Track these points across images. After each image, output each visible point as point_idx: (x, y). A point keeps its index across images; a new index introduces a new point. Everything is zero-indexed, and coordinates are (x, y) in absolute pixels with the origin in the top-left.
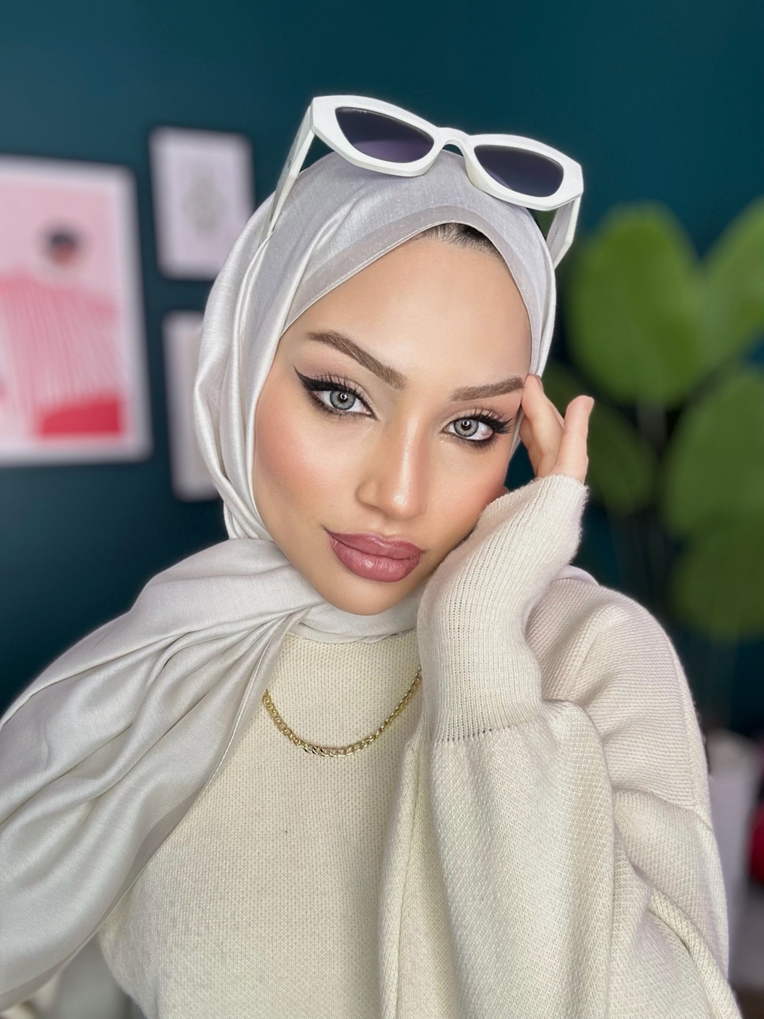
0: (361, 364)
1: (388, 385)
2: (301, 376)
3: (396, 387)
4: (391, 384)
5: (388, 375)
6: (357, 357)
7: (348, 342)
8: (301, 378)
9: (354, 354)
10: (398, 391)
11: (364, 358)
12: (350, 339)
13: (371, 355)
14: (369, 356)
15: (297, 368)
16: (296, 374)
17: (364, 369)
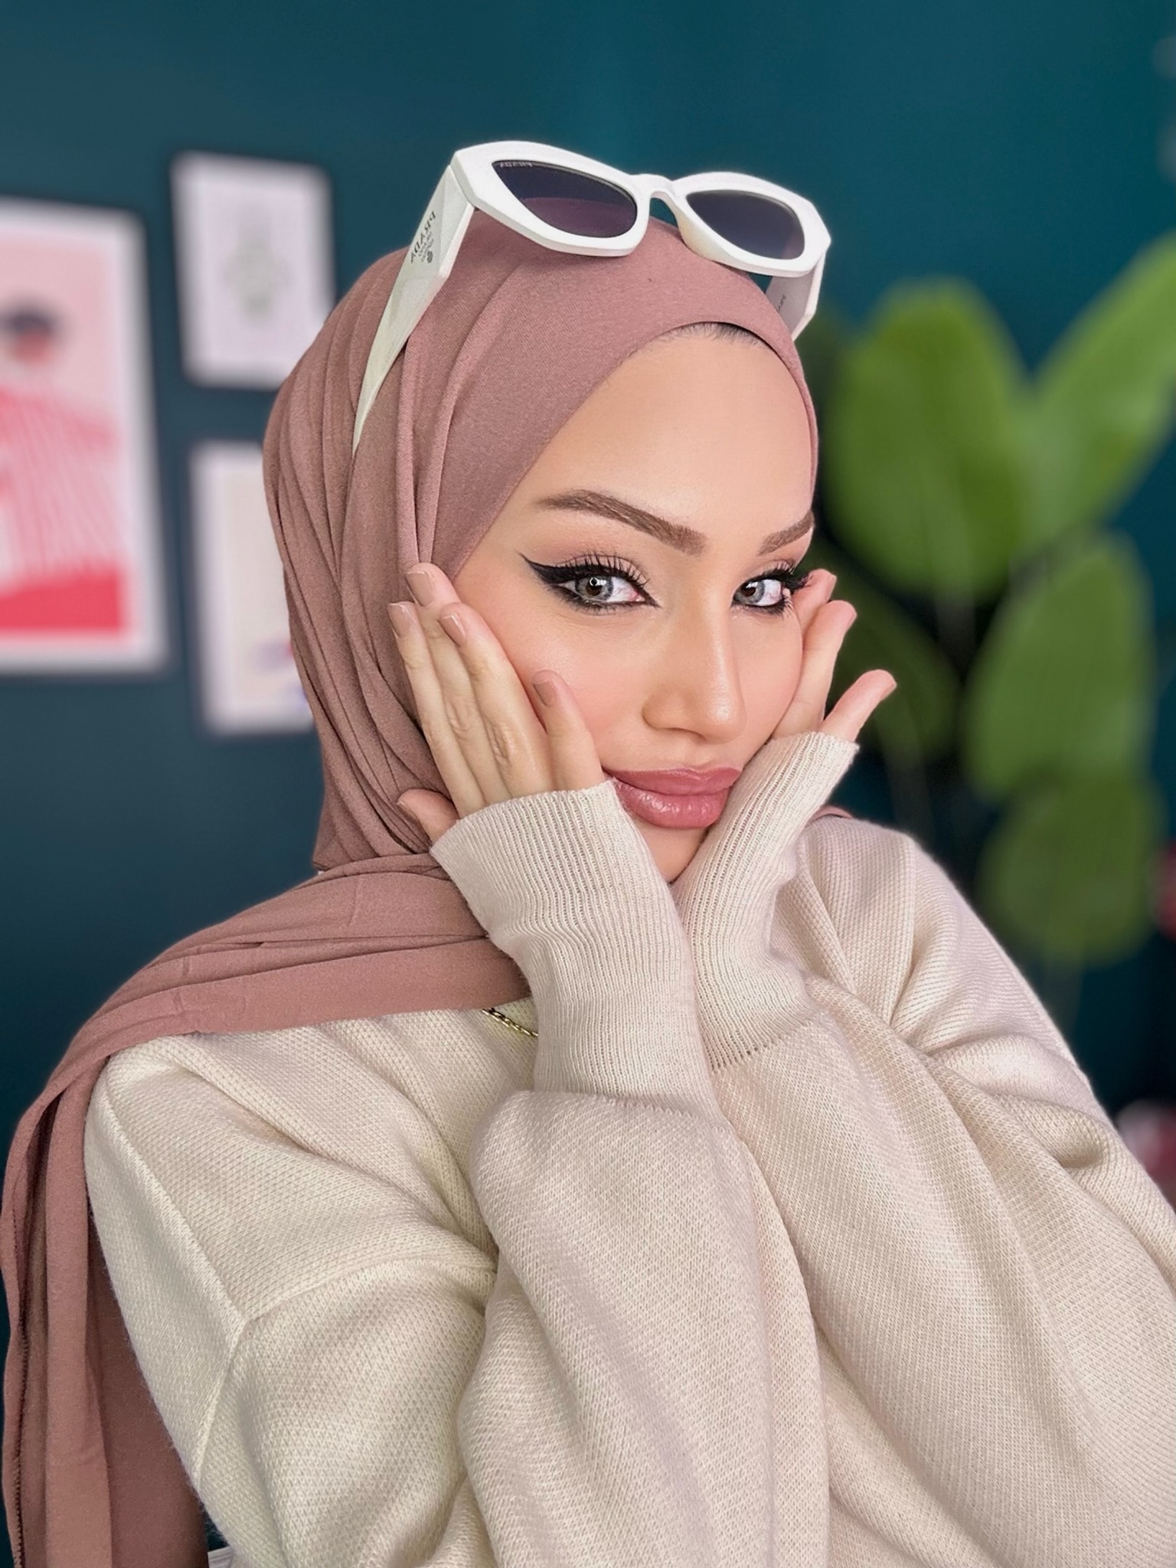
0: (638, 528)
1: (678, 552)
2: (536, 567)
3: (691, 554)
4: (683, 551)
5: (680, 537)
6: (632, 521)
7: (613, 501)
8: (536, 569)
9: (627, 518)
10: (692, 557)
11: (644, 521)
12: (616, 496)
13: (651, 513)
14: (650, 516)
15: (524, 554)
16: (528, 564)
17: (642, 535)
